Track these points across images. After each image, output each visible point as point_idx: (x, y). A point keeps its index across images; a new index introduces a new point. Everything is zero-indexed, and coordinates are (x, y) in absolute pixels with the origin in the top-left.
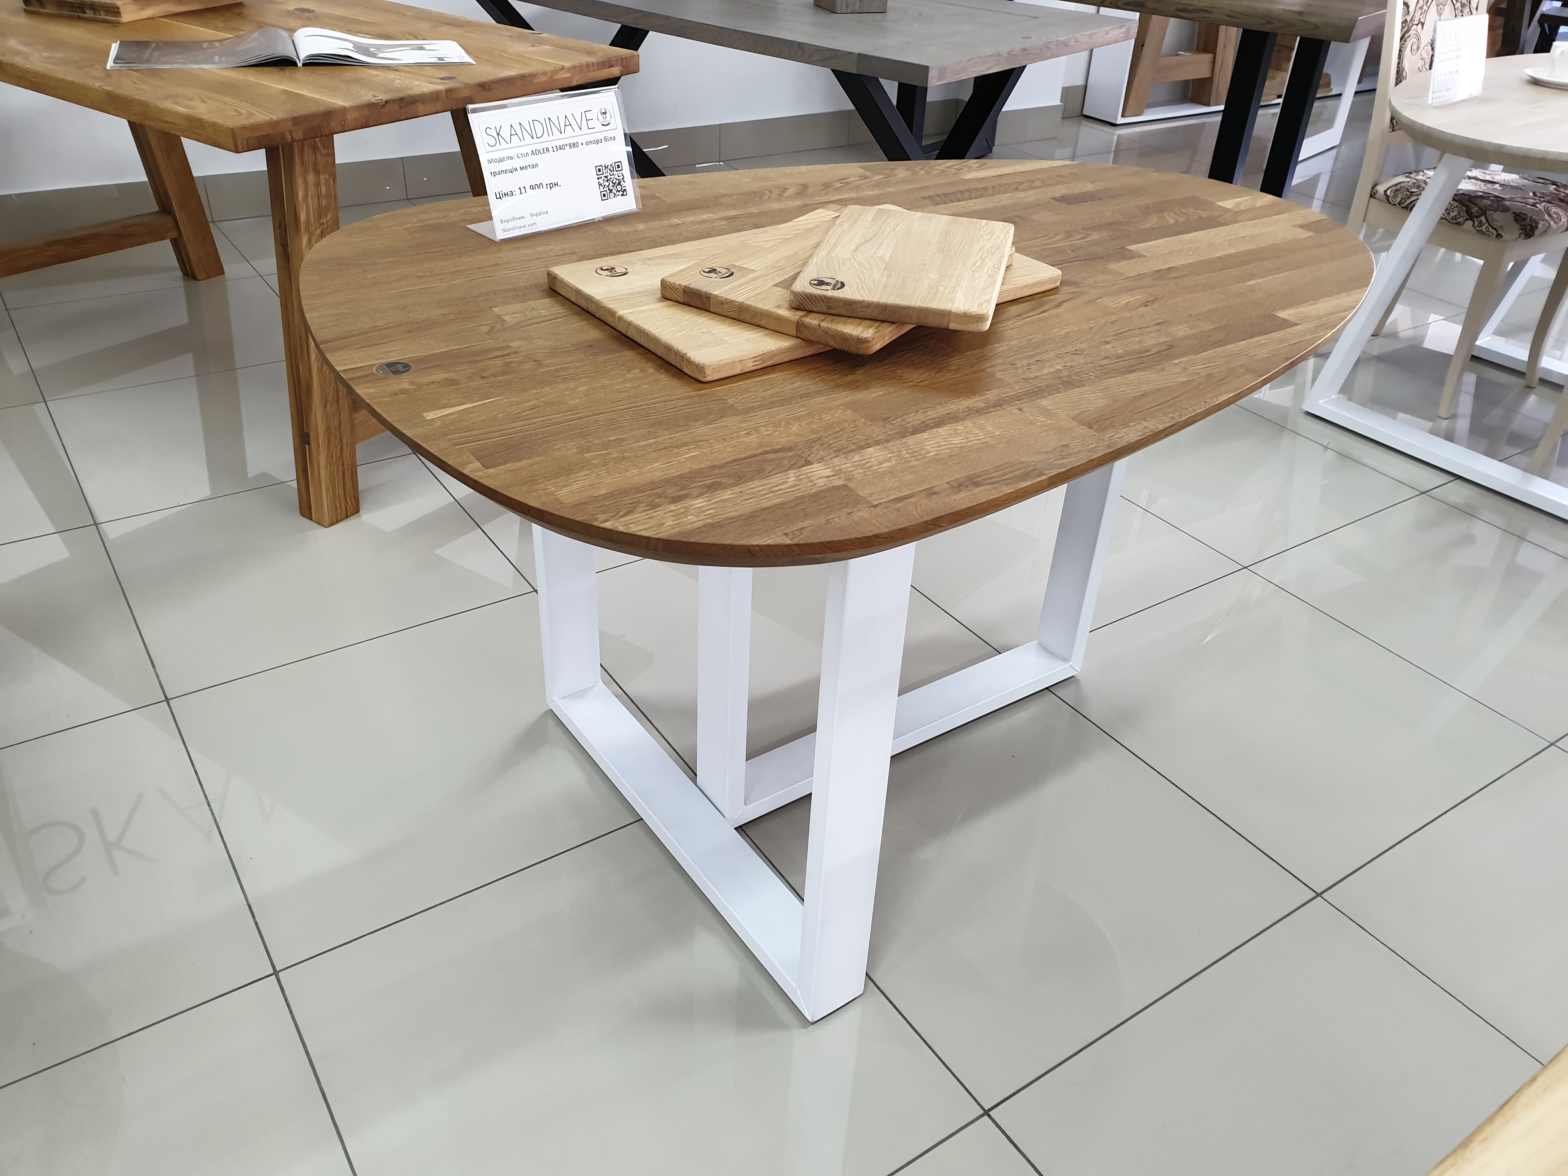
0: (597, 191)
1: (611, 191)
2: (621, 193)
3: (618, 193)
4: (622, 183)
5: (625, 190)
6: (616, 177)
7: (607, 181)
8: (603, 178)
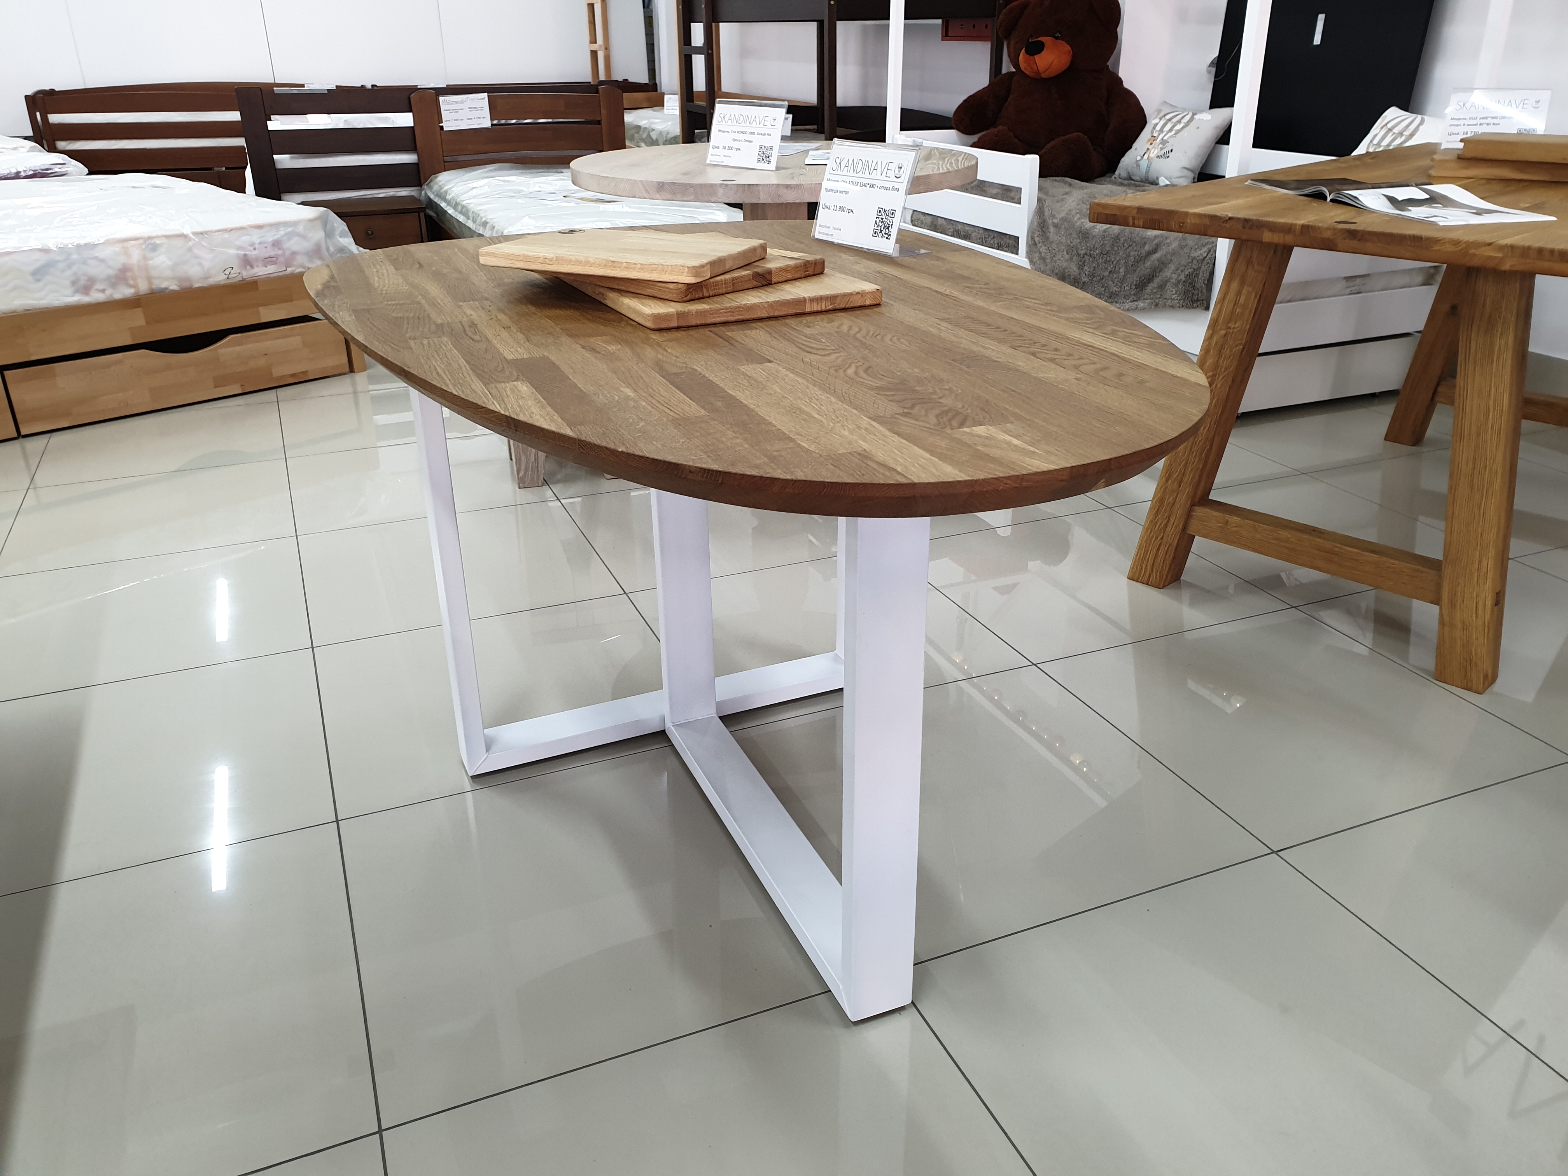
0: (872, 227)
1: (881, 231)
2: (887, 236)
3: (885, 235)
4: (890, 228)
5: (890, 235)
6: (888, 222)
7: (882, 222)
8: (880, 219)
